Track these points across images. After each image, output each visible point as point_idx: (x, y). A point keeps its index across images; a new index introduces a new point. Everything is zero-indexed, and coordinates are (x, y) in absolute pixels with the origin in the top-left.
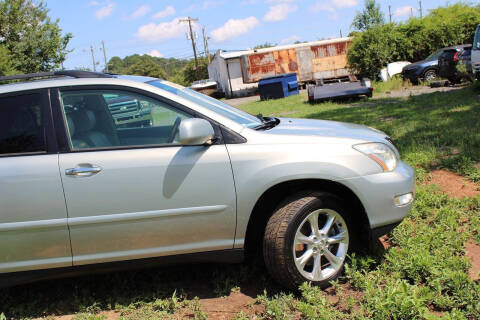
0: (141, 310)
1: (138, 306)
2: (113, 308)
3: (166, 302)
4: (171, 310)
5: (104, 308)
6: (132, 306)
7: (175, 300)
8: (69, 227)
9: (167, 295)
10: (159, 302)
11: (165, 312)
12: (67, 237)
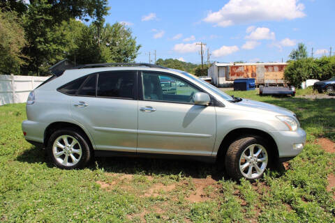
0: (163, 178)
1: (163, 176)
2: (151, 175)
3: (176, 176)
4: (177, 180)
5: (147, 174)
6: (160, 175)
7: (180, 175)
8: (138, 134)
9: (177, 173)
10: (172, 176)
11: (175, 180)
12: (136, 138)
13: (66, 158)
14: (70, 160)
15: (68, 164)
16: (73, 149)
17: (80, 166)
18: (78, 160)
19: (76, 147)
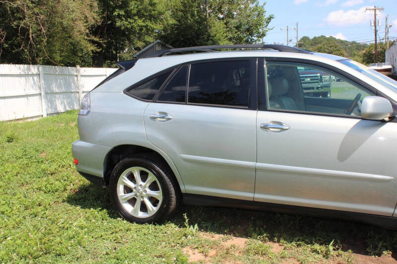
0: (300, 249)
1: (299, 245)
2: (278, 241)
3: (323, 248)
4: (326, 255)
5: (271, 239)
6: (294, 243)
7: (331, 248)
8: (256, 169)
9: (326, 243)
10: (317, 246)
11: (321, 256)
12: (253, 177)
13: (138, 204)
14: (144, 208)
15: (141, 215)
16: (148, 191)
17: (158, 220)
18: (156, 209)
19: (153, 187)
